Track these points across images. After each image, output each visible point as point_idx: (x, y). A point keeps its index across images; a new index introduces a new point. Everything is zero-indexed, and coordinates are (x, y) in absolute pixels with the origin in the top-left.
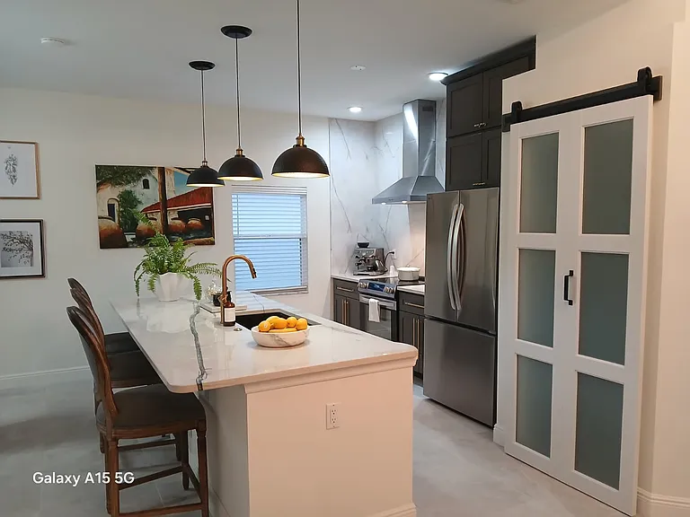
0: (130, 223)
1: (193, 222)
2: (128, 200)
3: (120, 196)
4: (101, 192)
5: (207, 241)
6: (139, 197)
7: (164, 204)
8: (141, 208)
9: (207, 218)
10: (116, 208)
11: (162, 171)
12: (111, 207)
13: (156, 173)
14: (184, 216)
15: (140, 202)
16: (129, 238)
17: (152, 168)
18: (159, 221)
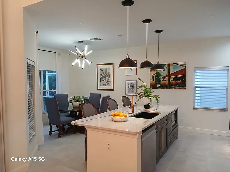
0: (158, 81)
1: (178, 81)
2: (158, 74)
3: (156, 73)
4: (151, 72)
5: (183, 88)
6: (162, 74)
7: (169, 75)
8: (162, 77)
9: (183, 80)
10: (155, 77)
11: (169, 65)
12: (153, 77)
13: (167, 66)
14: (175, 79)
15: (162, 75)
16: (158, 86)
17: (166, 64)
18: (167, 81)
